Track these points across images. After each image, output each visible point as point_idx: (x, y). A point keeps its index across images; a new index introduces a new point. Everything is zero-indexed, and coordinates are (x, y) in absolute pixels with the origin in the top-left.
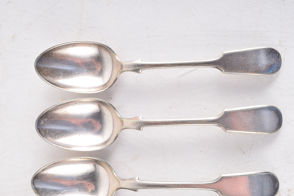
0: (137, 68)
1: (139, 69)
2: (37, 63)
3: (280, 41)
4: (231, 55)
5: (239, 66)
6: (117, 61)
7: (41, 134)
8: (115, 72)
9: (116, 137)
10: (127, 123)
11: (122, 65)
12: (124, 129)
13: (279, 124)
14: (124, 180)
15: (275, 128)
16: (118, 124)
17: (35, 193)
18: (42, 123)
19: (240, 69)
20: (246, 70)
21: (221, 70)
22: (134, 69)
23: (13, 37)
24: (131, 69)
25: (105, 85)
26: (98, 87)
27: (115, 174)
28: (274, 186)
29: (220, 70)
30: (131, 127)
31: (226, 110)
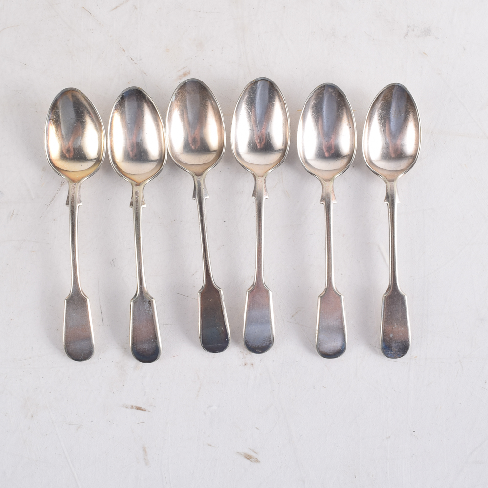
0: (390, 198)
1: (389, 201)
2: (398, 86)
3: (416, 357)
4: (403, 303)
5: (391, 312)
6: (397, 176)
7: (318, 89)
8: (385, 173)
9: (311, 174)
10: (329, 186)
11: (393, 181)
12: (321, 183)
13: (326, 355)
14: (265, 183)
15: (322, 350)
16: (327, 175)
17: (252, 82)
18: (330, 90)
19: (388, 313)
20: (386, 320)
21: (386, 293)
22: (390, 196)
23: (424, 53)
24: (389, 191)
25: (371, 162)
26: (369, 155)
27: (270, 171)
28: (258, 348)
29: (387, 291)
30: (324, 191)
31: (342, 297)
